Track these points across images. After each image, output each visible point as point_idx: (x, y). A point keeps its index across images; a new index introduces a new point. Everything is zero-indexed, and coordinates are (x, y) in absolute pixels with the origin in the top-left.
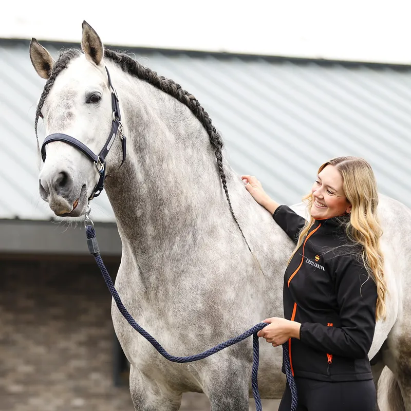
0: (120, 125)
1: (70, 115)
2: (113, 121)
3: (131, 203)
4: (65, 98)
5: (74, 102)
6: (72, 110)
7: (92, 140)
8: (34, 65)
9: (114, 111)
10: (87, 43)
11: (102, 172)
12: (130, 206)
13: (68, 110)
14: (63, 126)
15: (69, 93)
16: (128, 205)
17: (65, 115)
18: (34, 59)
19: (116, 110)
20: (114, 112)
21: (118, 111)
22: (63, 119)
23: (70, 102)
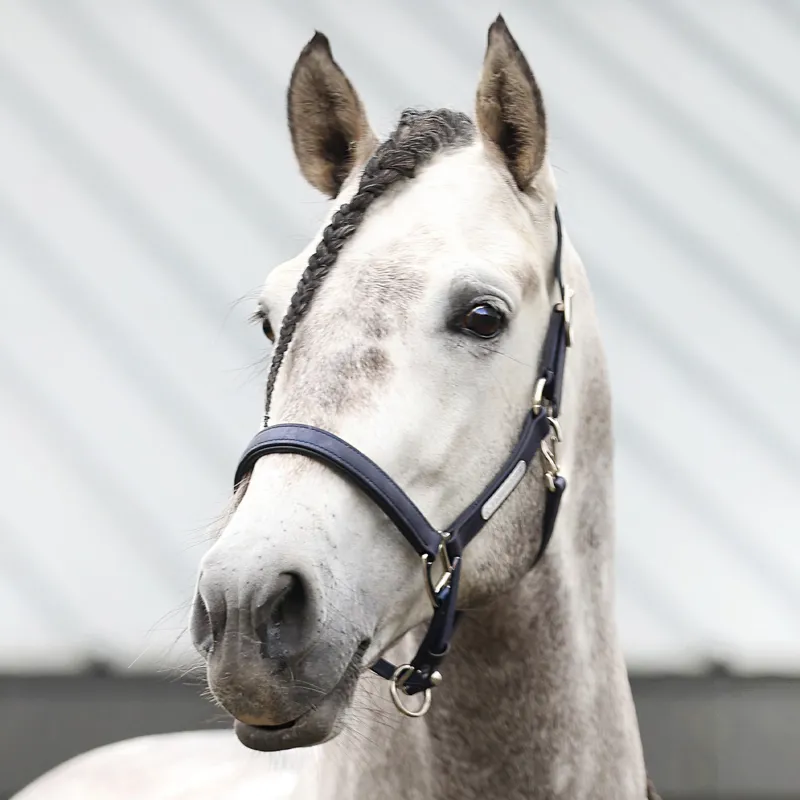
0: (551, 435)
1: (376, 361)
2: (532, 414)
3: (544, 734)
4: (375, 292)
5: (403, 313)
6: (391, 346)
7: (432, 476)
8: (293, 131)
9: (545, 376)
10: (493, 103)
11: (442, 596)
12: (537, 749)
13: (371, 343)
14: (338, 399)
15: (392, 277)
16: (532, 745)
17: (358, 355)
18: (297, 110)
19: (550, 373)
20: (542, 382)
21: (558, 382)
22: (345, 368)
23: (389, 313)
